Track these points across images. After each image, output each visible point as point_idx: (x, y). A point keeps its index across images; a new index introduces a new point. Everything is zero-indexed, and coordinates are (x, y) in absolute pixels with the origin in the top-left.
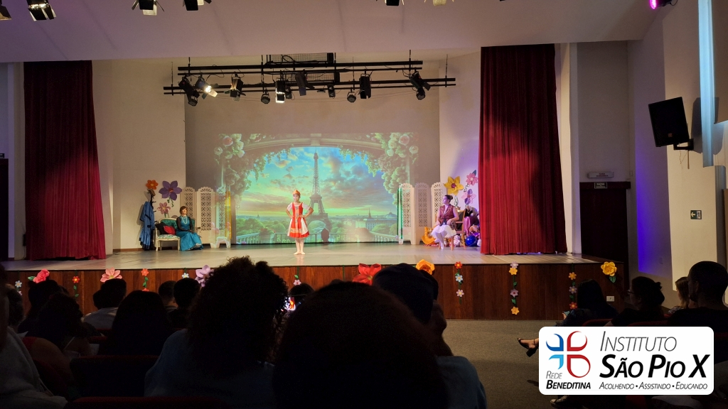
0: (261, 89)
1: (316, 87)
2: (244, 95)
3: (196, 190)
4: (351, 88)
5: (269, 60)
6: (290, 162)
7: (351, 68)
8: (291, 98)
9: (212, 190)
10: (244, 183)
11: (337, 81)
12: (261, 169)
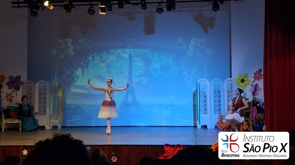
0: (88, 3)
1: (131, 2)
3: (35, 83)
4: (160, 3)
6: (109, 61)
8: (111, 10)
9: (48, 83)
10: (73, 78)
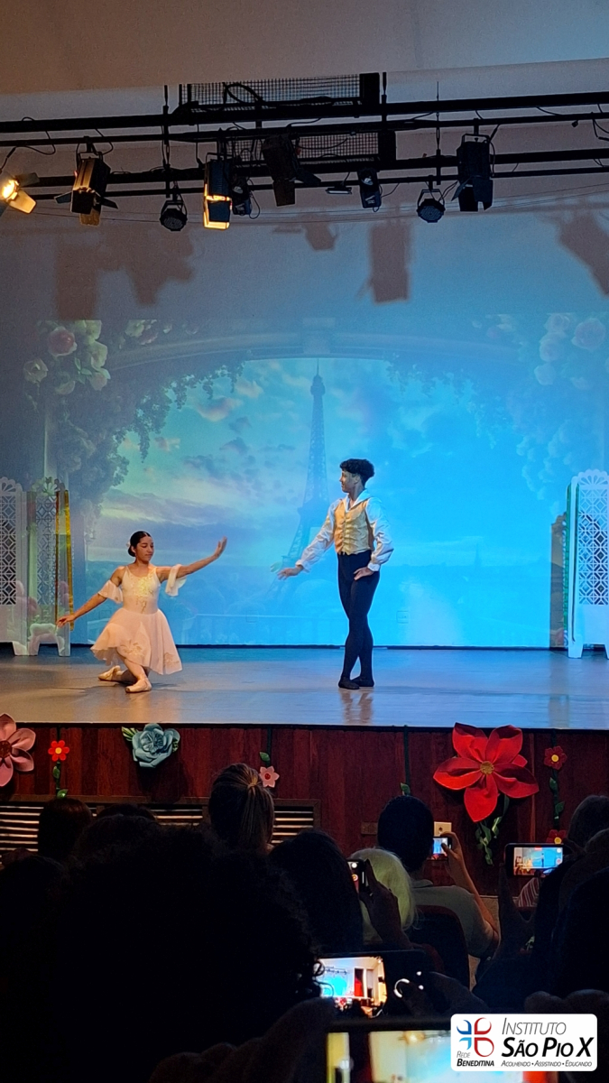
0: (162, 185)
1: (323, 177)
2: (114, 205)
4: (430, 179)
5: (185, 101)
7: (432, 117)
8: (247, 211)
9: (19, 487)
10: (107, 467)
11: (386, 158)
12: (158, 425)
